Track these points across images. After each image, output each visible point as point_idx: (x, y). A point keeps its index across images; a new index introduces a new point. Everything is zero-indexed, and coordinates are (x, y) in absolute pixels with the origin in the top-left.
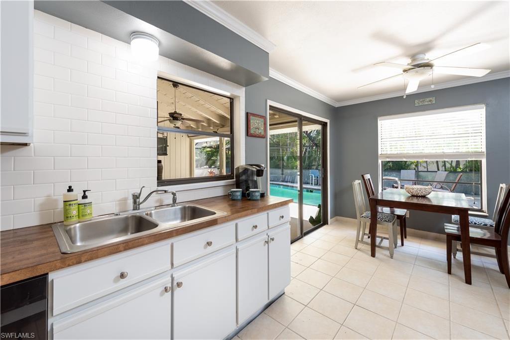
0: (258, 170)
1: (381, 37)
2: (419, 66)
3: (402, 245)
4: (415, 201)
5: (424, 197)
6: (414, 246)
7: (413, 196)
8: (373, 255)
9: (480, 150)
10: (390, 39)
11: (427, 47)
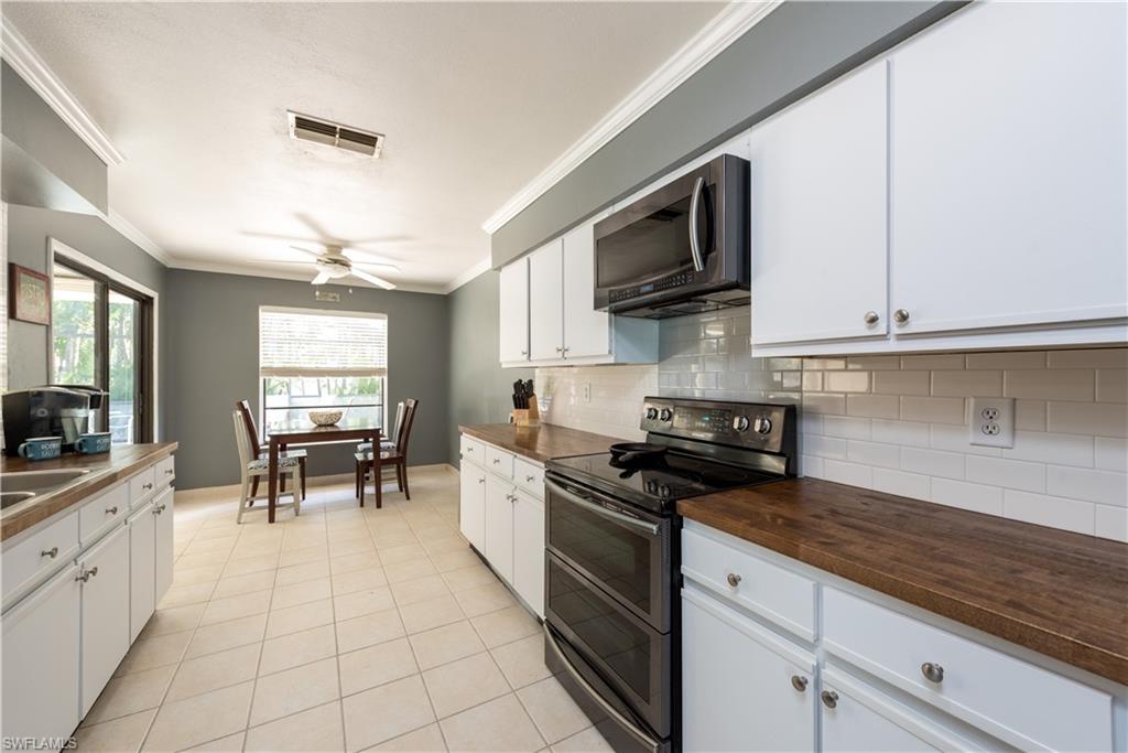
0: (93, 397)
1: (305, 219)
2: (336, 262)
3: (304, 498)
4: (323, 430)
5: (332, 425)
6: (315, 497)
7: (320, 426)
8: (272, 520)
9: (382, 366)
10: (314, 226)
11: (347, 244)
